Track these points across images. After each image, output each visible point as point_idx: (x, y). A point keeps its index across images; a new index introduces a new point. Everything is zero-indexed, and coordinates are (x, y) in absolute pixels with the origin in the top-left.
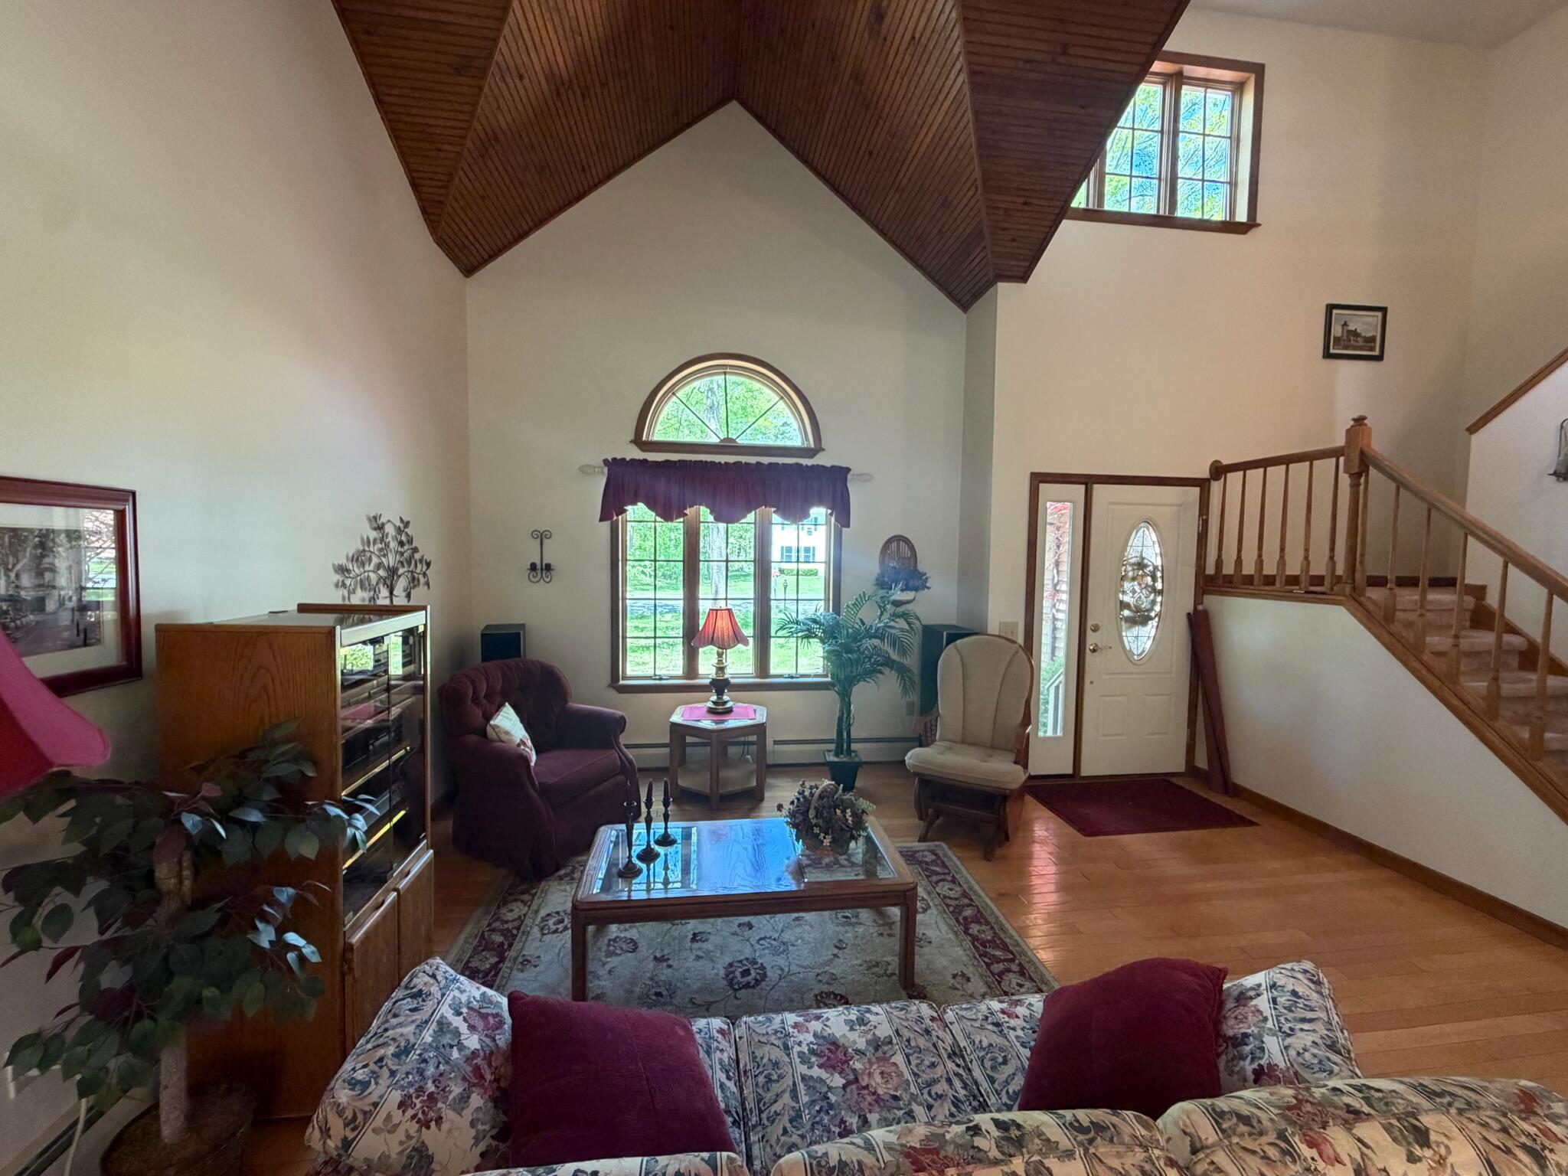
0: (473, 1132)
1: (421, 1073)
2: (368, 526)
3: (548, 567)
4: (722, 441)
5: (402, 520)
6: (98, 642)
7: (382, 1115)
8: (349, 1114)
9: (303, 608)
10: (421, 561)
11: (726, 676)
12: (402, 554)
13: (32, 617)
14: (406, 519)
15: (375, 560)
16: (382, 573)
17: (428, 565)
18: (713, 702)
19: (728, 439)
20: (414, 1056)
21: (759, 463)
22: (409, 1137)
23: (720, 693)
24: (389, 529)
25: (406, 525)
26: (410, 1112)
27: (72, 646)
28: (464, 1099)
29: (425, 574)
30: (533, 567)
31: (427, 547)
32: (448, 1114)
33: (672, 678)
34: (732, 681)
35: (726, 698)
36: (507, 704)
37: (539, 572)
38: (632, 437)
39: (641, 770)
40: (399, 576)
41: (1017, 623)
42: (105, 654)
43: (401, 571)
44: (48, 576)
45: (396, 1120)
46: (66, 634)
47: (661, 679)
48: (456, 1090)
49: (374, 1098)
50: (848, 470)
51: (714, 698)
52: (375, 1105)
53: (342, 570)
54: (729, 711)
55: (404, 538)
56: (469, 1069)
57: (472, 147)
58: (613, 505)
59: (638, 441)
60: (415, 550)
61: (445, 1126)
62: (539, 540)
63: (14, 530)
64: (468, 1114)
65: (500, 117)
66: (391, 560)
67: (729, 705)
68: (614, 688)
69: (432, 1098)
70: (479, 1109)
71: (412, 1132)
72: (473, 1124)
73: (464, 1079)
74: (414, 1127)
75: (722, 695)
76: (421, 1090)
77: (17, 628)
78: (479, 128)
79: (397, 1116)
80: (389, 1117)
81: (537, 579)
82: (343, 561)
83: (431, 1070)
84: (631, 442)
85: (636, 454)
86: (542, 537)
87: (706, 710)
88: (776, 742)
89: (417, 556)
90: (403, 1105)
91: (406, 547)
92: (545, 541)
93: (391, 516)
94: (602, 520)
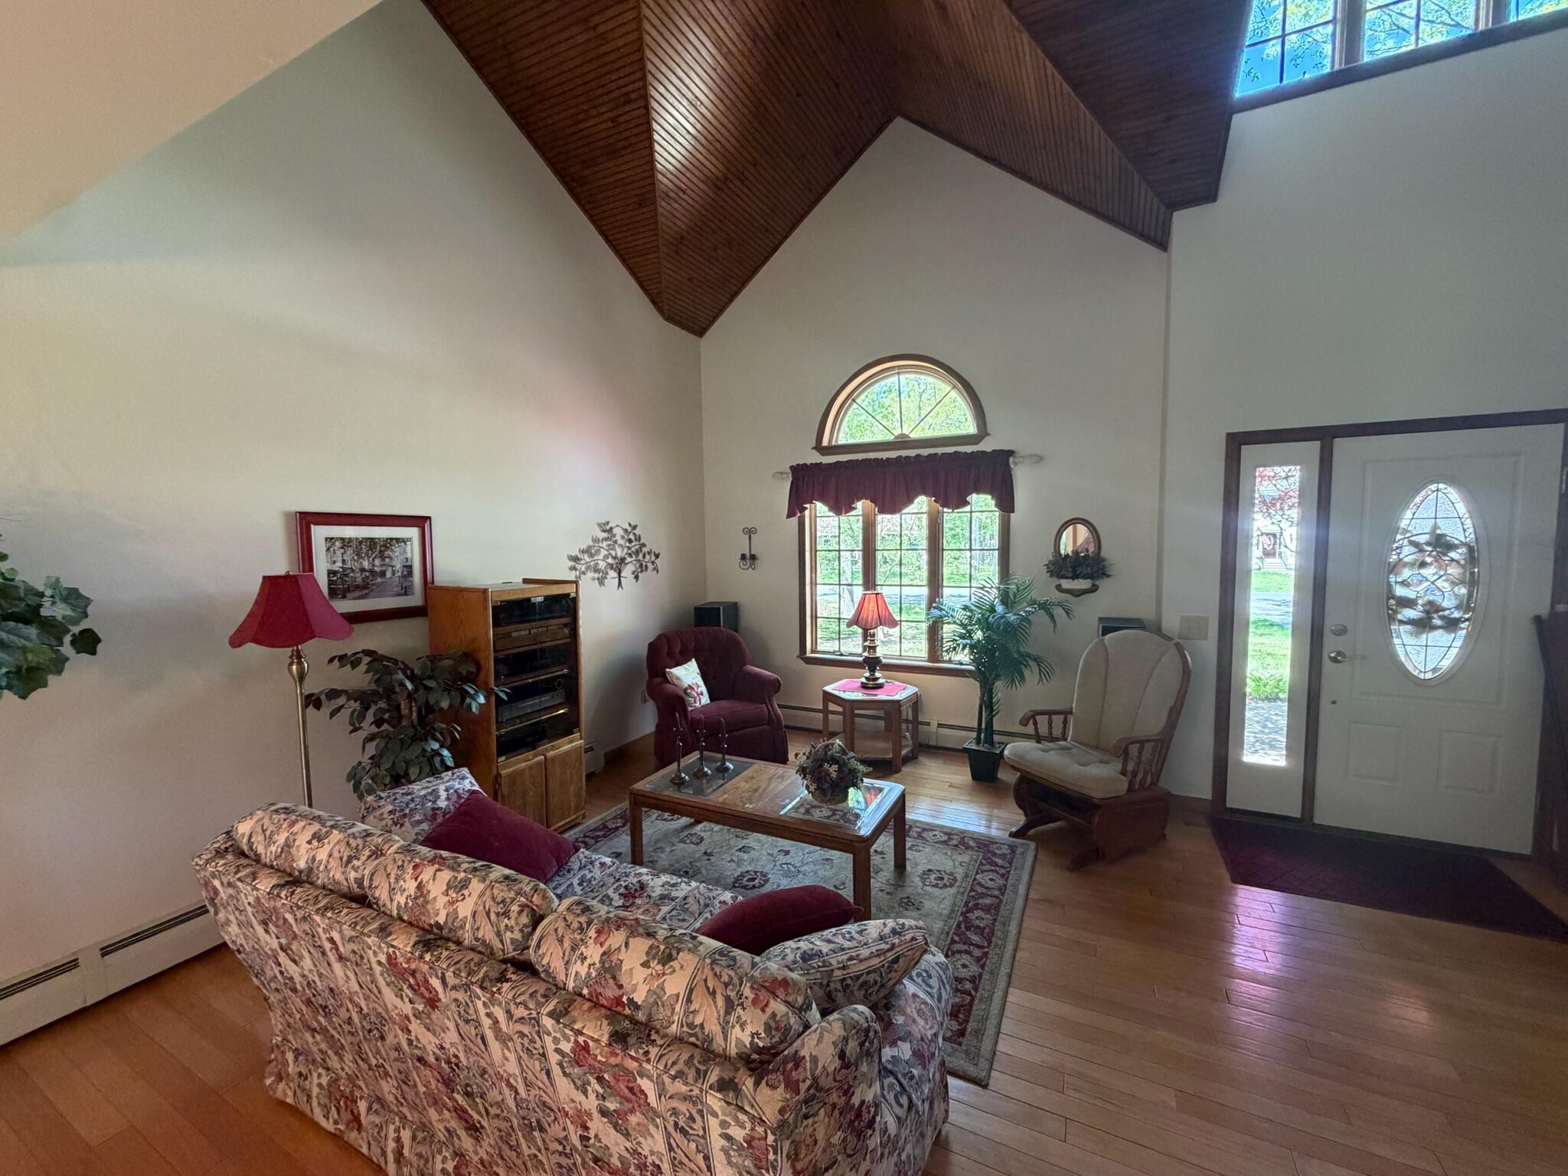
0: (415, 837)
1: (407, 804)
2: (598, 529)
3: (753, 557)
4: (896, 437)
5: (630, 525)
6: (413, 594)
7: (381, 812)
8: (368, 805)
9: (526, 581)
10: (649, 553)
11: (878, 655)
12: (629, 548)
13: (379, 580)
14: (633, 524)
15: (603, 552)
16: (610, 561)
17: (657, 556)
18: (866, 678)
19: (902, 435)
20: (409, 797)
21: (918, 456)
22: (387, 825)
23: (872, 670)
24: (618, 532)
25: (635, 528)
26: (392, 816)
27: (399, 595)
28: (419, 822)
29: (653, 563)
30: (743, 557)
31: (652, 543)
32: (407, 825)
33: (851, 654)
34: (884, 661)
35: (878, 674)
36: (693, 660)
37: (748, 561)
38: (814, 444)
39: (787, 727)
40: (627, 564)
41: (1206, 620)
42: (415, 600)
43: (628, 560)
44: (387, 560)
45: (384, 816)
46: (395, 589)
47: (842, 655)
48: (418, 817)
49: (380, 804)
50: (1011, 453)
51: (867, 674)
52: (379, 807)
53: (576, 559)
54: (880, 686)
55: (631, 536)
56: (431, 813)
57: (666, 250)
58: (797, 504)
59: (819, 448)
60: (644, 545)
61: (403, 829)
62: (748, 536)
63: (372, 539)
64: (417, 829)
65: (678, 222)
66: (620, 553)
67: (881, 681)
68: (803, 659)
69: (405, 815)
70: (424, 830)
71: (389, 825)
72: (417, 834)
73: (425, 815)
74: (390, 822)
75: (874, 672)
76: (402, 810)
77: (373, 585)
78: (666, 236)
79: (386, 815)
80: (382, 814)
81: (745, 567)
82: (575, 552)
83: (412, 805)
84: (813, 448)
85: (816, 458)
86: (750, 532)
87: (860, 684)
88: (940, 725)
89: (644, 550)
90: (390, 812)
91: (633, 544)
92: (752, 536)
93: (620, 521)
94: (789, 516)
